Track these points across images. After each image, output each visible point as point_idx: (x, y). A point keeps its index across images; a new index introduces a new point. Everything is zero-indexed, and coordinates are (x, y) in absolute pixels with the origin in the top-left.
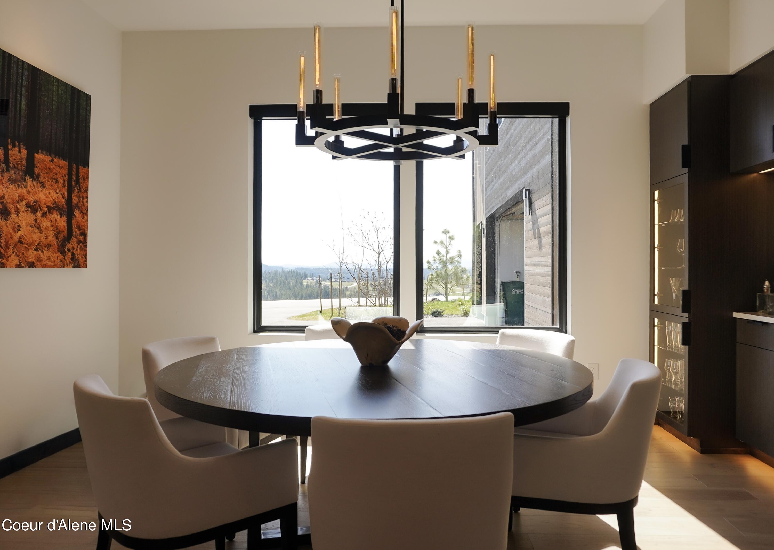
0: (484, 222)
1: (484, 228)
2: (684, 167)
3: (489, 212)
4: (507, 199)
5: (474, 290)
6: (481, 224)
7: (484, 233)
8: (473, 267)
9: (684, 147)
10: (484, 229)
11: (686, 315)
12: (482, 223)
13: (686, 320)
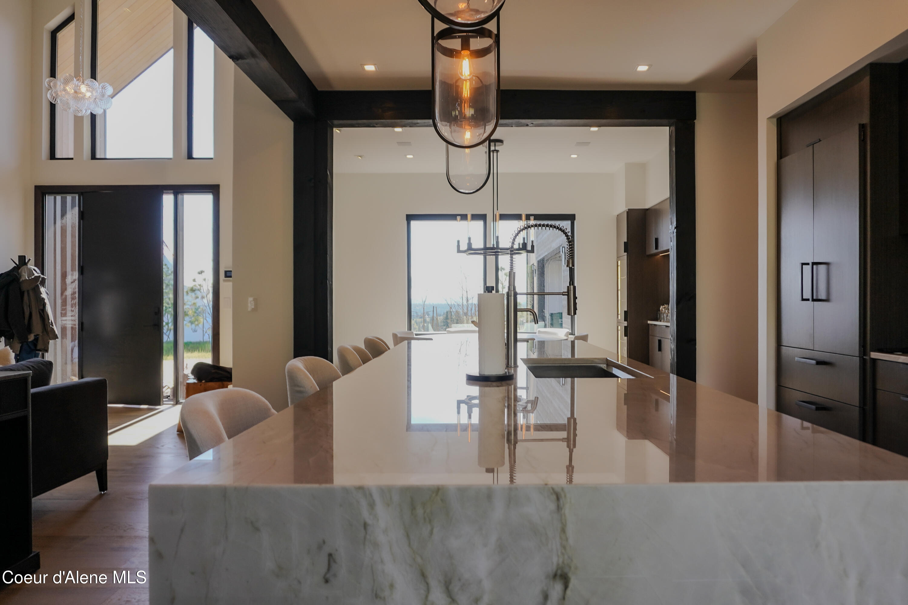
0: (536, 264)
1: (536, 268)
2: (625, 252)
3: (539, 256)
4: (552, 250)
5: (528, 321)
6: (533, 266)
7: (535, 273)
8: (527, 301)
9: (625, 242)
10: (535, 270)
11: (626, 322)
12: (534, 264)
13: (626, 325)
